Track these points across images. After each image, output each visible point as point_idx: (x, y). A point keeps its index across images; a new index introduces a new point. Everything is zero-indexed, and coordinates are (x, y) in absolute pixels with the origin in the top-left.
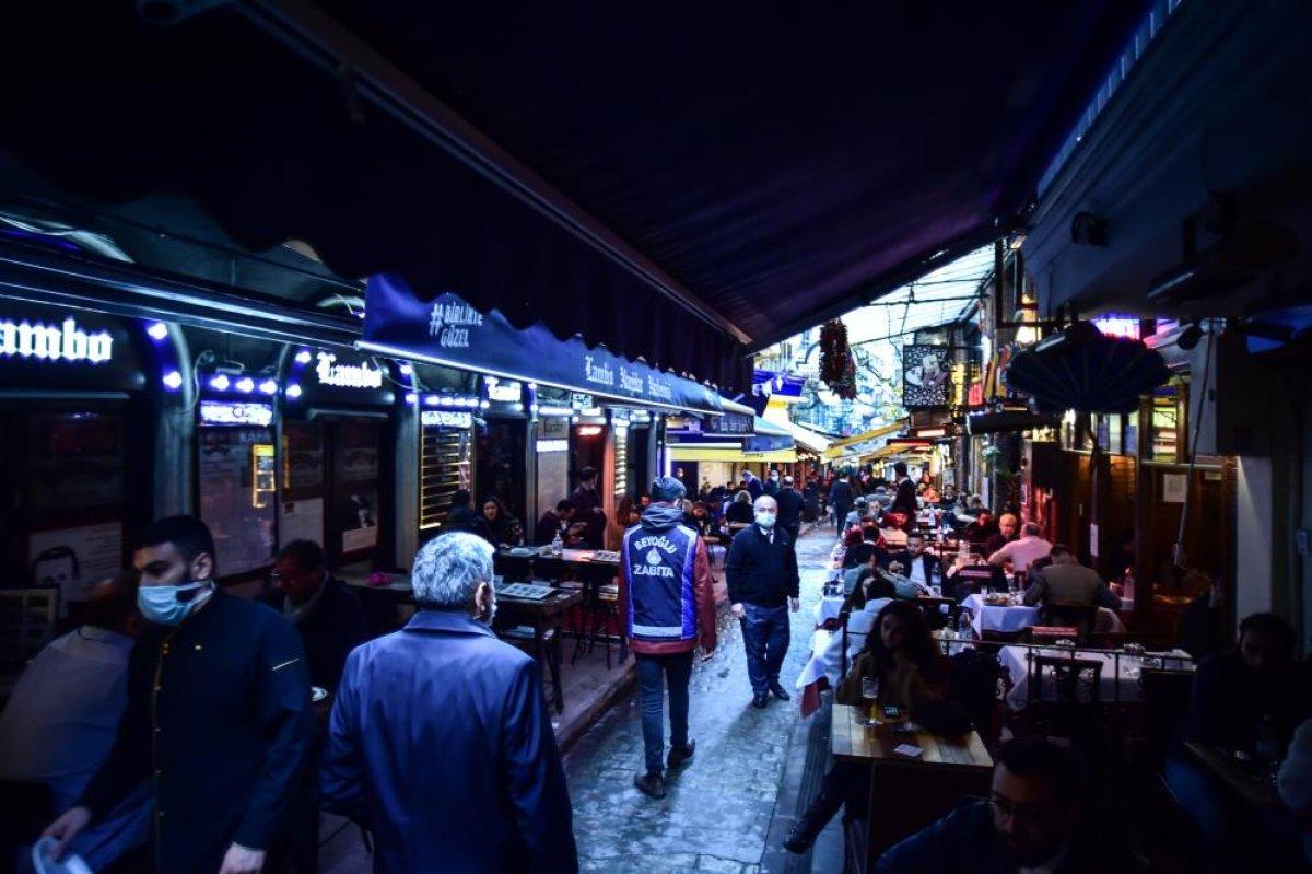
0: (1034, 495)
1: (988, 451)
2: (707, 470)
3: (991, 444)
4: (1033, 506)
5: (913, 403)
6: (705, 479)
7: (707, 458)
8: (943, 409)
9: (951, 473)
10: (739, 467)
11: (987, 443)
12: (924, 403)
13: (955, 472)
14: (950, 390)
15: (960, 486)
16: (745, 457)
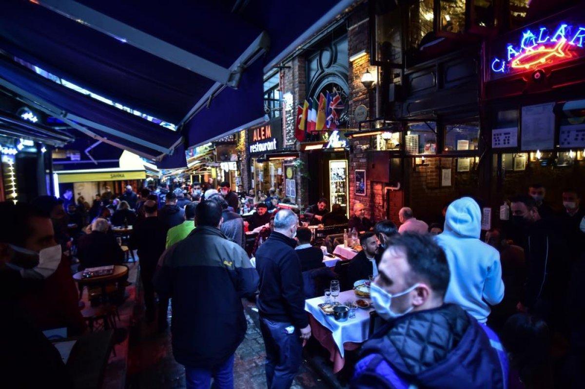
2: (81, 188)
6: (79, 194)
7: (80, 181)
10: (101, 185)
16: (112, 177)
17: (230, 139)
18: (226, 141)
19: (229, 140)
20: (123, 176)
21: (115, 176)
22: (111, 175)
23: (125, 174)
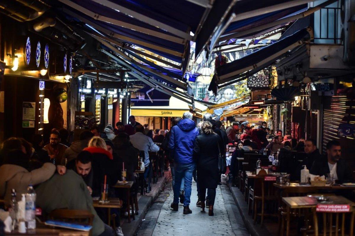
0: (295, 126)
1: (284, 111)
3: (285, 108)
4: (294, 130)
5: (253, 86)
8: (268, 88)
9: (271, 123)
11: (283, 107)
12: (258, 85)
13: (273, 122)
14: (271, 79)
15: (276, 129)
16: (162, 114)
17: (265, 84)
18: (261, 86)
19: (264, 86)
20: (171, 113)
21: (164, 113)
22: (162, 112)
23: (173, 112)
